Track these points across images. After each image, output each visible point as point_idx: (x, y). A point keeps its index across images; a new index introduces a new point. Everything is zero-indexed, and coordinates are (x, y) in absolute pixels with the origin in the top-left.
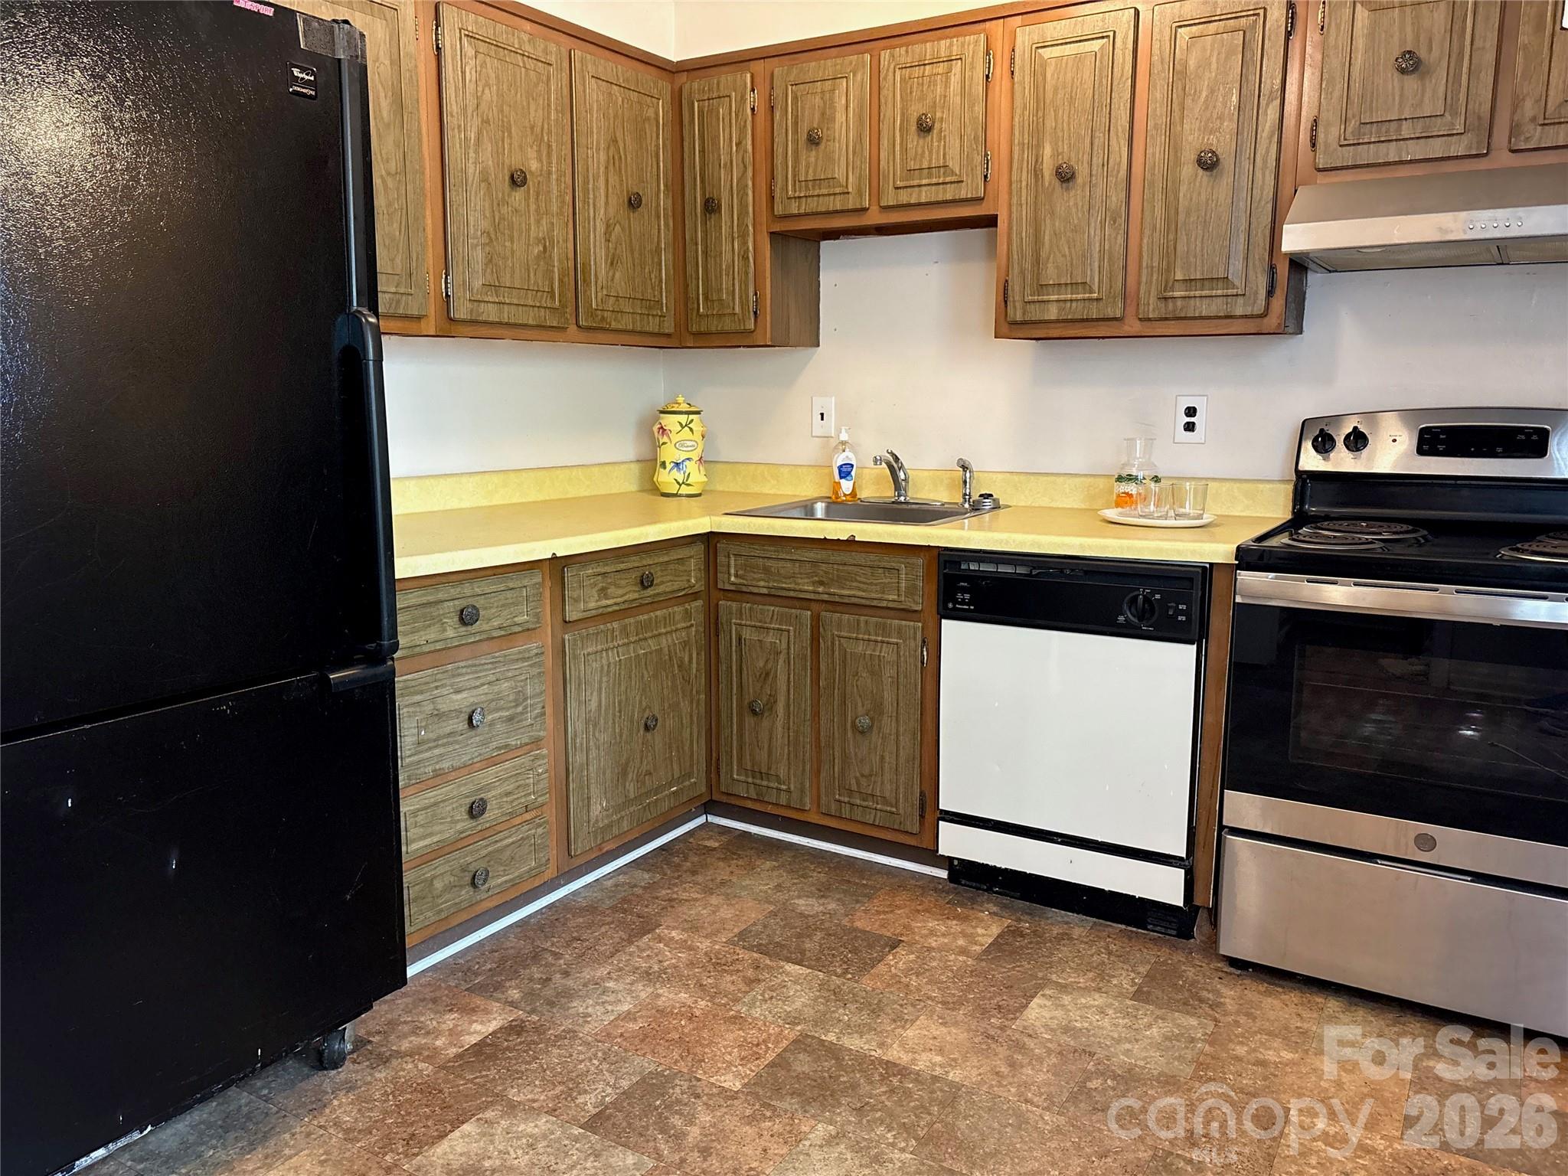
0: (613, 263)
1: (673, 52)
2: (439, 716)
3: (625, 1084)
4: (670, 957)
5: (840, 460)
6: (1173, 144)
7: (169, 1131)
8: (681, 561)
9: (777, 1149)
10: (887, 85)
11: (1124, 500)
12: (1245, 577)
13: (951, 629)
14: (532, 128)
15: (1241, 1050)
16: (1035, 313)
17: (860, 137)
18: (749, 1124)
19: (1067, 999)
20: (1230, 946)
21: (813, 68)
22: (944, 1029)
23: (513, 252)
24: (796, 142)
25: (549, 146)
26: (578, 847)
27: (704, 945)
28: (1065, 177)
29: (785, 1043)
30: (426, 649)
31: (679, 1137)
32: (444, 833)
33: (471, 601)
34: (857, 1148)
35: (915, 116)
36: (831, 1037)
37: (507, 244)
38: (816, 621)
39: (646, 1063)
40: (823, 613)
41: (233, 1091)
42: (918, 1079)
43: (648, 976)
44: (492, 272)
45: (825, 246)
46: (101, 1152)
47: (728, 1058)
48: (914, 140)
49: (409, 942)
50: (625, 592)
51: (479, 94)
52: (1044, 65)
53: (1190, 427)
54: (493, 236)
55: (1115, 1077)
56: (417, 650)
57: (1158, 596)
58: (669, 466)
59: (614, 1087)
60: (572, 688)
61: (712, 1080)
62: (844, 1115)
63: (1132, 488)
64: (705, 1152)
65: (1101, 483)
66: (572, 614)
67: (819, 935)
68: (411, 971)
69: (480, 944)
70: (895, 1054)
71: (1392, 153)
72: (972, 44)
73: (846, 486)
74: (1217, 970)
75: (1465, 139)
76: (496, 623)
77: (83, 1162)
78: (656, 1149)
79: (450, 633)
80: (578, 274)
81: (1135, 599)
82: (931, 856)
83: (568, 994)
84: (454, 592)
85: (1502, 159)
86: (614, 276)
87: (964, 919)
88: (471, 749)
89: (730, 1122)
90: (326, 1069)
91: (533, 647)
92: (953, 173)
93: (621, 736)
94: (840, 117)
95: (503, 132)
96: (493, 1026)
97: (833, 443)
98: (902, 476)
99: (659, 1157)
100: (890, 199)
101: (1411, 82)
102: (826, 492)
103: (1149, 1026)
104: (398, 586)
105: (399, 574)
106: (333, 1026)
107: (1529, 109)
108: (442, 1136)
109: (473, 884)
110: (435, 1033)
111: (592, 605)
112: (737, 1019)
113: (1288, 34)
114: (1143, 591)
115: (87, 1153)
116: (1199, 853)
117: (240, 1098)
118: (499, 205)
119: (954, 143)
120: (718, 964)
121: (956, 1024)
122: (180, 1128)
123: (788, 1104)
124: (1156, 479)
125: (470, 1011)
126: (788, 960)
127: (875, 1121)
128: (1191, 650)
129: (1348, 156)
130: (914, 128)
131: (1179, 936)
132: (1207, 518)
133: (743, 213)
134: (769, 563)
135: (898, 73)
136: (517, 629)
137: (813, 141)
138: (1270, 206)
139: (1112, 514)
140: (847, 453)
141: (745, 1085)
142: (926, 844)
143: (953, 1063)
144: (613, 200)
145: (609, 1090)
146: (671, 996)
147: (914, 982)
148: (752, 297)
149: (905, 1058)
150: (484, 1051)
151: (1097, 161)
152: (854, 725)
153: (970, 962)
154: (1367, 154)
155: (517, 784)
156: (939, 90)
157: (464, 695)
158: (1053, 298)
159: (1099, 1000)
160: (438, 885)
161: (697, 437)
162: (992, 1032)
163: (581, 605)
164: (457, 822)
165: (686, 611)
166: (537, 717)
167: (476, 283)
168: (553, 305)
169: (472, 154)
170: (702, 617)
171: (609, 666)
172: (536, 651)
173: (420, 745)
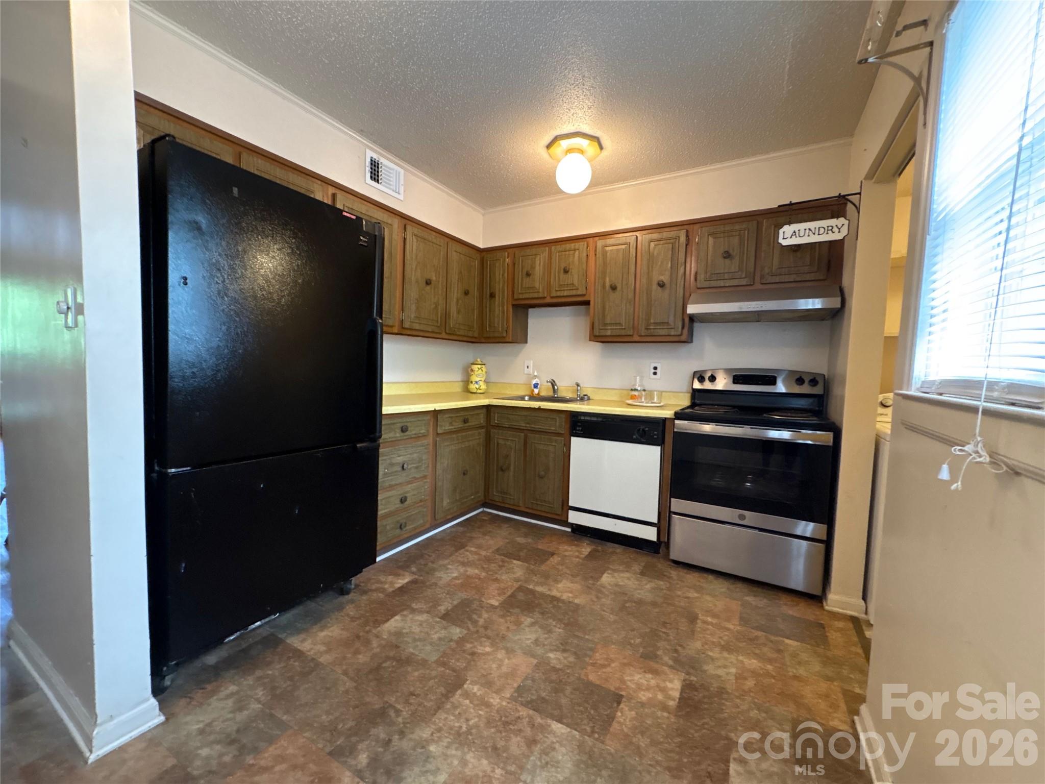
0: (459, 312)
1: (481, 245)
2: (392, 465)
3: (455, 603)
4: (471, 557)
5: (534, 382)
6: (649, 279)
7: (285, 617)
8: (478, 414)
9: (513, 627)
10: (553, 257)
11: (633, 397)
12: (677, 422)
13: (574, 440)
14: (434, 266)
15: (679, 593)
16: (603, 333)
17: (544, 274)
18: (502, 618)
19: (616, 574)
20: (673, 556)
21: (528, 251)
22: (572, 585)
23: (425, 306)
24: (522, 275)
25: (439, 272)
26: (438, 516)
27: (483, 553)
28: (614, 288)
29: (514, 589)
30: (389, 440)
31: (475, 623)
32: (392, 508)
33: (406, 424)
34: (542, 627)
35: (563, 267)
36: (531, 587)
37: (423, 303)
38: (526, 437)
39: (463, 595)
40: (529, 434)
41: (309, 603)
42: (563, 602)
43: (463, 564)
44: (418, 312)
45: (530, 310)
46: (258, 623)
47: (494, 594)
48: (562, 275)
49: (378, 548)
50: (458, 425)
51: (417, 254)
52: (606, 252)
53: (655, 374)
54: (419, 301)
55: (635, 602)
56: (386, 440)
57: (647, 429)
58: (474, 383)
59: (451, 604)
60: (438, 458)
61: (488, 602)
62: (537, 615)
63: (636, 393)
64: (486, 628)
65: (625, 392)
66: (440, 431)
67: (525, 551)
68: (378, 559)
69: (401, 551)
70: (555, 593)
71: (722, 283)
72: (582, 245)
73: (536, 391)
74: (670, 565)
75: (746, 280)
76: (414, 432)
77: (253, 626)
78: (468, 627)
79: (398, 435)
80: (446, 315)
81: (639, 430)
82: (565, 523)
83: (434, 570)
84: (400, 420)
85: (758, 286)
86: (459, 317)
87: (577, 546)
88: (402, 478)
89: (495, 617)
90: (343, 595)
91: (425, 442)
92: (575, 286)
93: (455, 476)
94: (537, 268)
95: (424, 267)
96: (406, 581)
97: (532, 376)
98: (556, 388)
99: (468, 629)
100: (554, 294)
101: (727, 261)
102: (528, 393)
103: (646, 584)
104: (383, 417)
105: (384, 412)
106: (347, 579)
107: (767, 270)
108: (388, 620)
109: (401, 528)
110: (385, 583)
111: (447, 428)
112: (496, 580)
113: (687, 245)
114: (642, 427)
115: (254, 623)
116: (662, 522)
117: (311, 605)
118: (421, 290)
119: (576, 277)
120: (488, 560)
121: (576, 583)
122: (289, 616)
123: (516, 610)
124: (644, 390)
125: (397, 575)
126: (515, 559)
127: (548, 617)
128: (659, 448)
129: (707, 284)
130: (562, 271)
131: (655, 553)
132: (662, 404)
133: (503, 298)
134: (509, 416)
135: (557, 254)
136: (420, 435)
137: (528, 275)
138: (682, 300)
139: (630, 402)
140: (537, 379)
141: (500, 604)
142: (564, 518)
143: (576, 597)
144: (460, 291)
145: (450, 605)
146: (472, 571)
147: (560, 567)
148: (505, 326)
149: (558, 594)
150: (402, 590)
151: (624, 283)
152: (539, 475)
153: (581, 561)
154: (713, 284)
155: (418, 492)
156: (571, 260)
157: (401, 457)
158: (609, 328)
159: (627, 575)
160: (388, 527)
161: (484, 373)
162: (590, 586)
163: (443, 428)
164: (397, 504)
165: (479, 432)
166: (426, 467)
167: (412, 316)
168: (438, 325)
169: (413, 273)
170: (484, 435)
171: (451, 450)
172: (427, 443)
173: (385, 475)
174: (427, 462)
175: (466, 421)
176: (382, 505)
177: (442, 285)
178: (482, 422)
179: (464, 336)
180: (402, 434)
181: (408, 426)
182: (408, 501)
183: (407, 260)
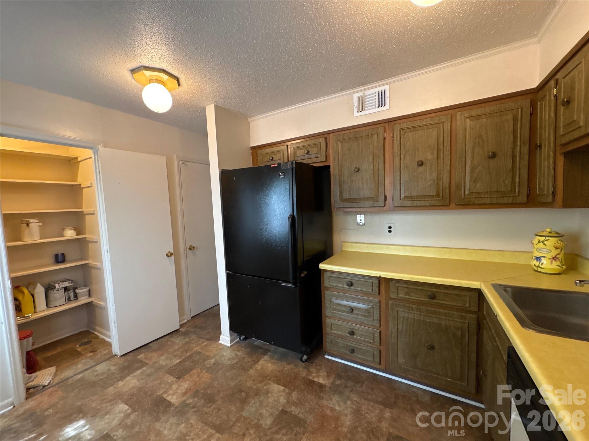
2: (339, 305)
8: (458, 295)
14: (429, 146)
21: (571, 66)
23: (418, 185)
25: (438, 149)
33: (351, 281)
37: (415, 183)
44: (409, 192)
54: (409, 182)
66: (391, 296)
76: (360, 289)
84: (346, 277)
91: (374, 299)
93: (414, 344)
109: (351, 351)
111: (402, 296)
118: (412, 173)
155: (367, 335)
157: (348, 303)
163: (396, 294)
164: (346, 333)
165: (462, 316)
166: (375, 320)
167: (402, 196)
168: (439, 199)
169: (402, 161)
170: (475, 322)
171: (408, 318)
172: (375, 301)
173: (335, 309)
174: (376, 316)
175: (433, 297)
176: (334, 327)
177: (444, 159)
178: (468, 305)
179: (491, 204)
180: (348, 287)
181: (353, 282)
182: (357, 336)
183: (395, 153)
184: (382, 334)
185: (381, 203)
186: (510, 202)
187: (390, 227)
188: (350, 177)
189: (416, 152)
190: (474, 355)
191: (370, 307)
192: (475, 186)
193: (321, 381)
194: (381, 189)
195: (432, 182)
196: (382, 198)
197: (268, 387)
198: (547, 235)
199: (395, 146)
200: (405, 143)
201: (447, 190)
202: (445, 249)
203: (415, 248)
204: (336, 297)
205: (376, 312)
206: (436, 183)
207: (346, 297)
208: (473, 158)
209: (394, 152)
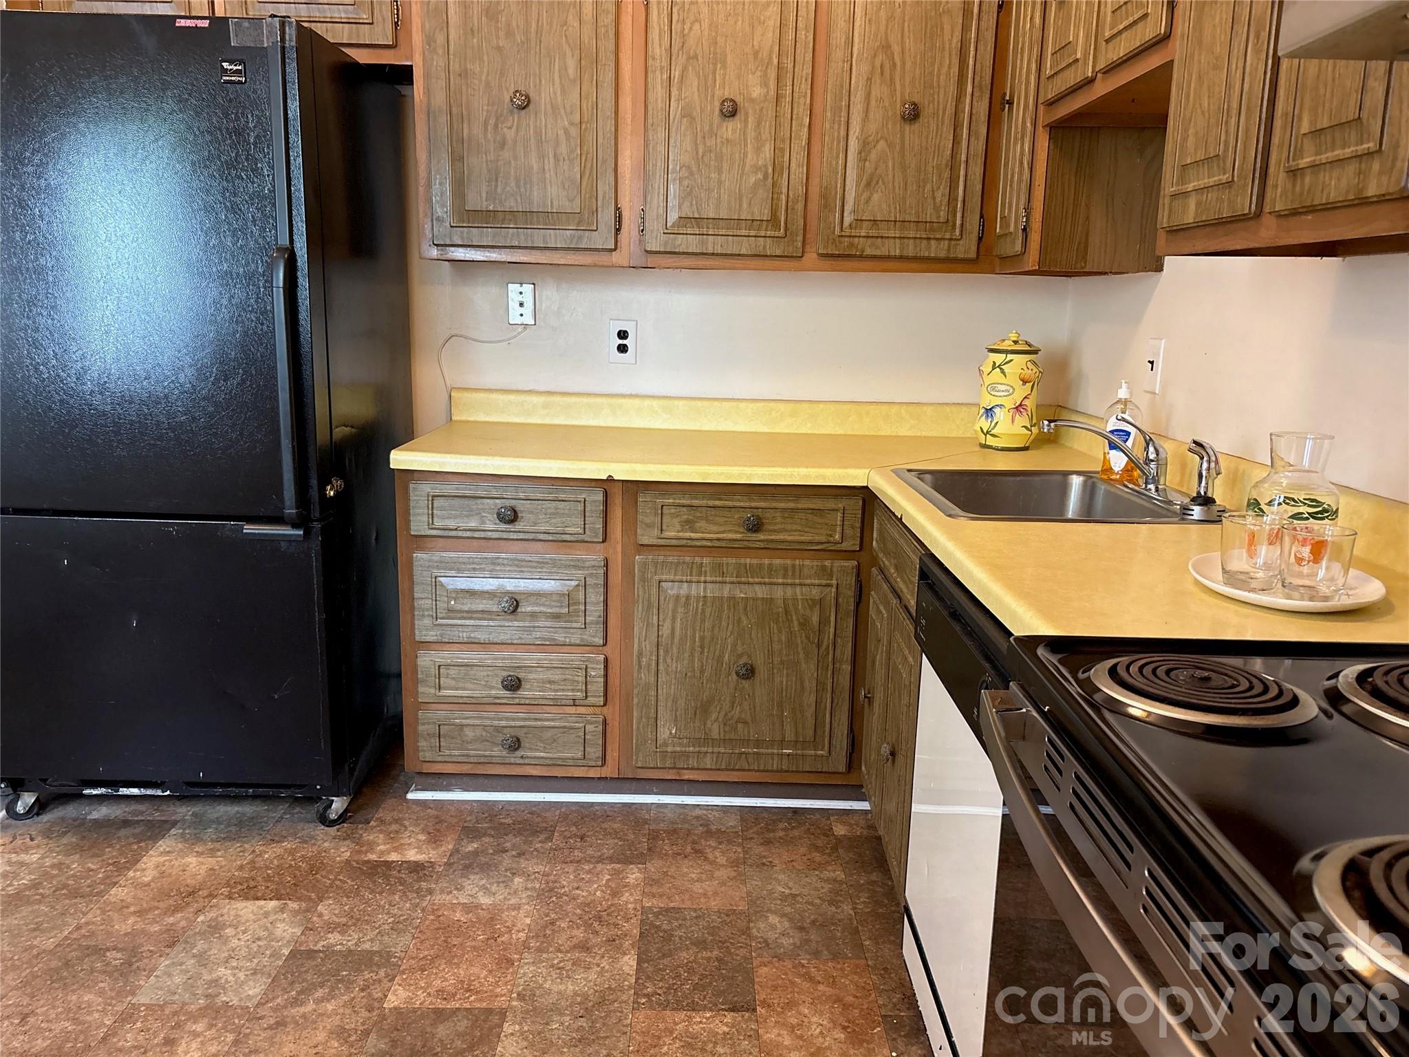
2: (471, 592)
14: (756, 54)
23: (720, 182)
25: (781, 68)
26: (638, 760)
30: (463, 534)
32: (478, 692)
33: (514, 502)
37: (713, 175)
44: (691, 204)
50: (722, 531)
51: (686, 31)
54: (694, 169)
58: (981, 412)
66: (642, 537)
76: (545, 528)
79: (487, 526)
86: (869, 199)
88: (509, 631)
91: (588, 558)
93: (702, 672)
95: (715, 64)
96: (419, 857)
110: (394, 841)
118: (704, 138)
136: (569, 538)
144: (876, 115)
148: (1022, 212)
155: (564, 677)
161: (1013, 380)
163: (656, 532)
164: (492, 688)
165: (824, 568)
166: (592, 623)
167: (673, 217)
168: (777, 234)
169: (675, 92)
170: (852, 580)
171: (688, 597)
172: (593, 563)
173: (451, 612)
174: (595, 611)
175: (756, 526)
176: (447, 676)
177: (795, 105)
178: (837, 537)
179: (901, 258)
180: (503, 526)
181: (519, 505)
182: (529, 690)
183: (654, 59)
184: (610, 666)
185: (603, 238)
186: (942, 254)
187: (623, 335)
188: (496, 126)
189: (719, 66)
190: (847, 668)
191: (574, 583)
192: (867, 201)
193: (412, 855)
194: (605, 187)
195: (760, 176)
196: (607, 216)
197: (212, 914)
198: (1010, 348)
199: (654, 34)
200: (687, 27)
201: (800, 206)
202: (782, 406)
203: (699, 403)
204: (459, 570)
205: (595, 597)
206: (770, 180)
207: (493, 564)
208: (867, 111)
209: (650, 53)
